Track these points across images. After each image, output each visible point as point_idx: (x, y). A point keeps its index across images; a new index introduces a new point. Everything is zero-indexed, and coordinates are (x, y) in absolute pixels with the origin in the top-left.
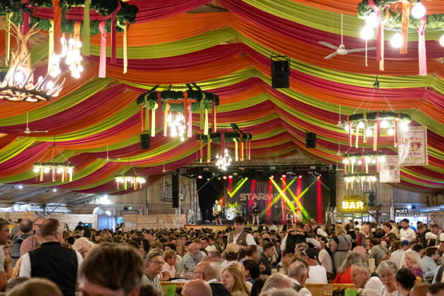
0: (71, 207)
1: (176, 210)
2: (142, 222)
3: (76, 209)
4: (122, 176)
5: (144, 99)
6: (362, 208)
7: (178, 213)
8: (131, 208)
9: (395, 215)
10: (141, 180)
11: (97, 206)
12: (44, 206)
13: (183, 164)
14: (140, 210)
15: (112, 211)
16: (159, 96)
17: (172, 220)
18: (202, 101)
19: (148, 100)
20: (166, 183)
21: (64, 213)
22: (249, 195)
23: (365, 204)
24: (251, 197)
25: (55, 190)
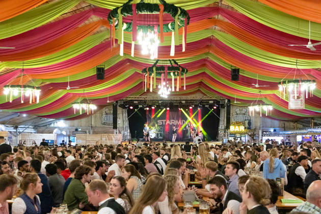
0: (36, 129)
1: (115, 130)
2: (89, 139)
3: (41, 129)
4: (78, 103)
5: (117, 13)
6: (243, 130)
7: (117, 133)
8: (80, 130)
9: (262, 136)
10: (93, 107)
11: (55, 128)
12: (16, 128)
13: (121, 98)
14: (87, 131)
15: (66, 132)
16: (134, 8)
17: (111, 138)
18: (177, 17)
19: (122, 13)
20: (105, 112)
21: (31, 133)
22: (164, 121)
23: (245, 128)
24: (165, 122)
25: (25, 115)
